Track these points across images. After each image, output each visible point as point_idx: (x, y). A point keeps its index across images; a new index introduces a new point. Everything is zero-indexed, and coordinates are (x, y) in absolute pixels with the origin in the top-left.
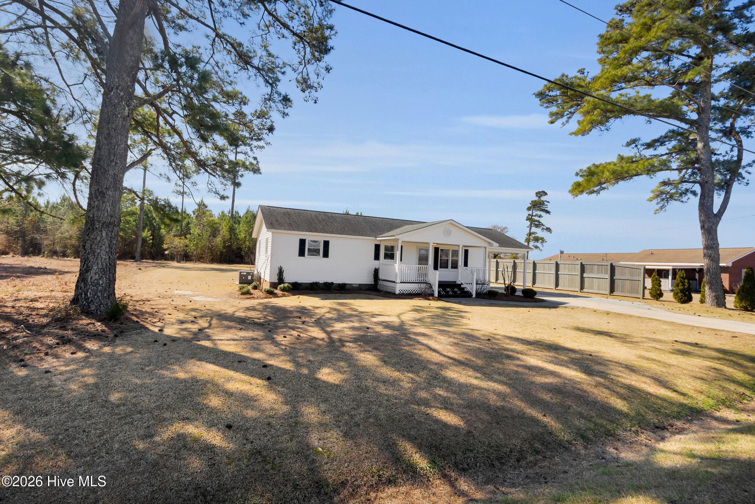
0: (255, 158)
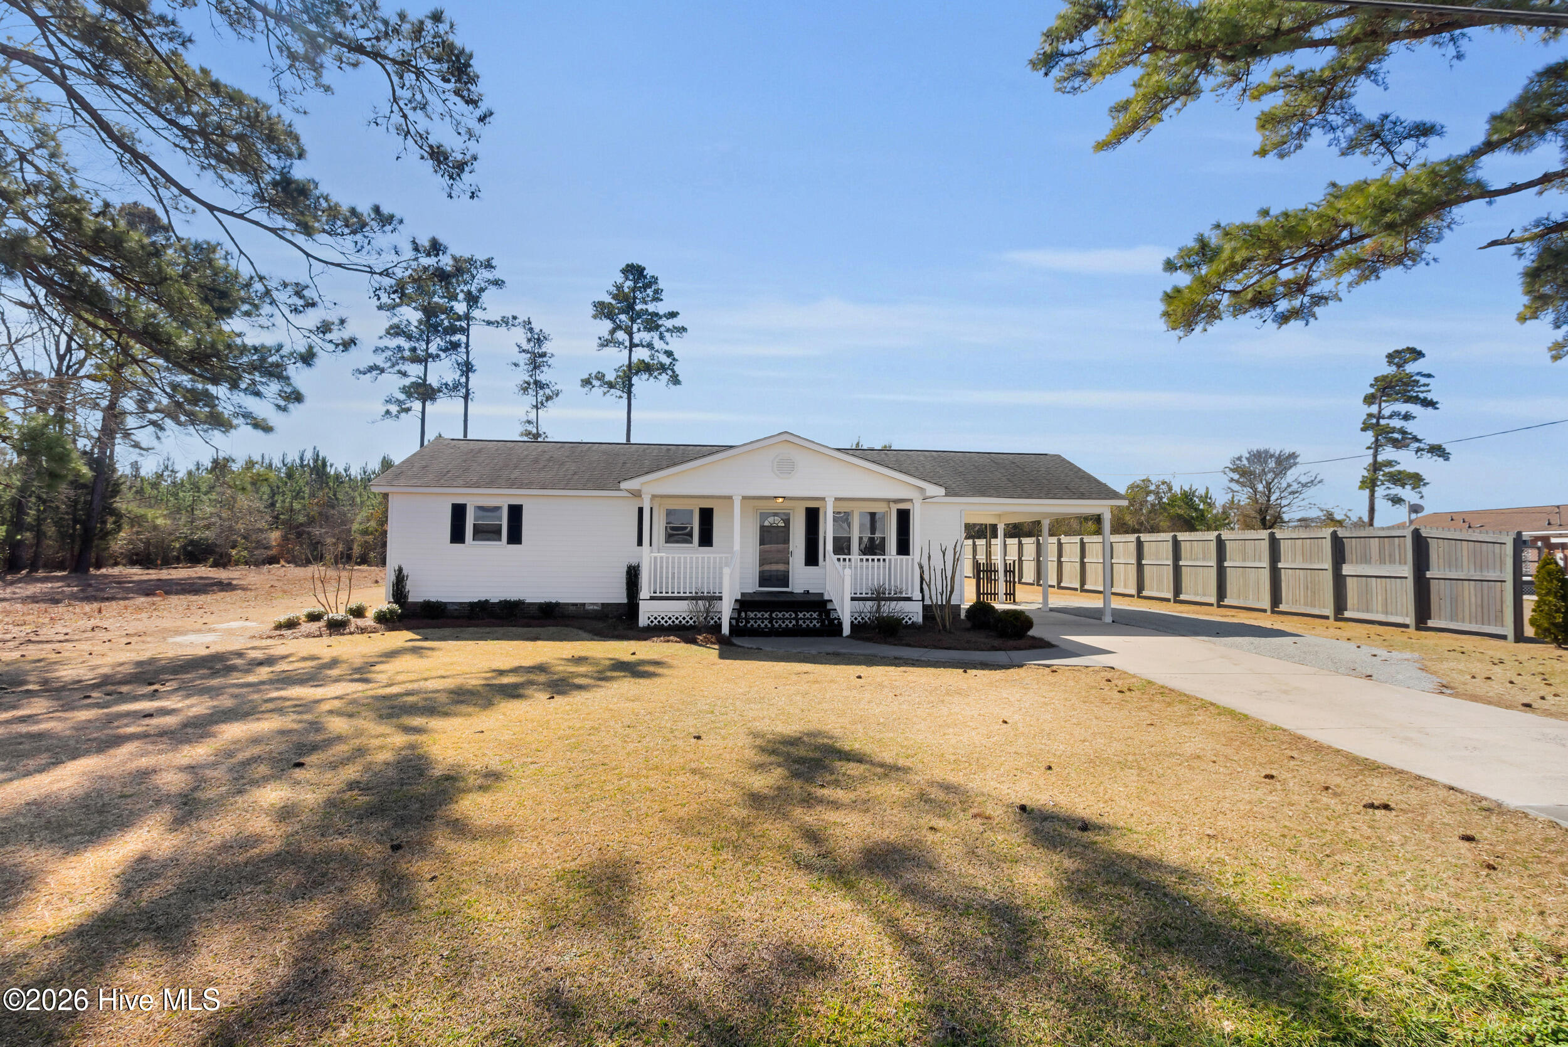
0: (669, 354)
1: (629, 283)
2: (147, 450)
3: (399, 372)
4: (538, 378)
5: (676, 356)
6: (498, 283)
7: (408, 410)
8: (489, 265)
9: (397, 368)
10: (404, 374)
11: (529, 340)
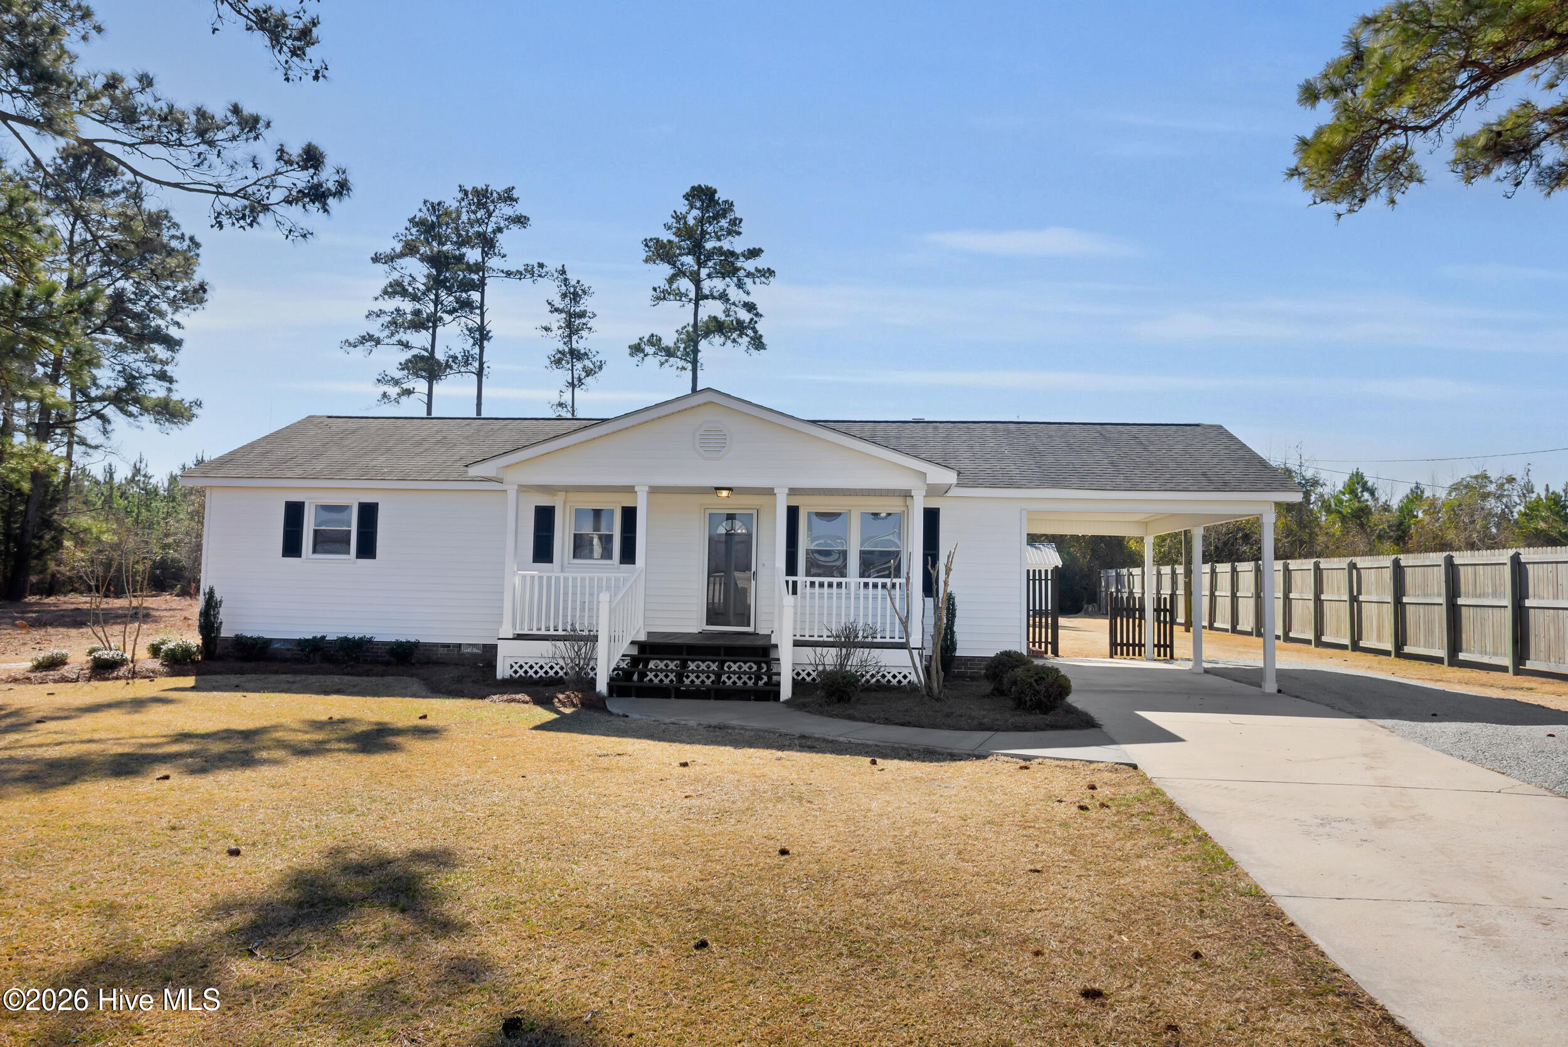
1: (696, 213)
2: (96, 447)
3: (400, 343)
4: (575, 345)
5: (760, 311)
6: (521, 220)
7: (408, 392)
8: (508, 197)
9: (397, 337)
10: (406, 346)
11: (564, 296)
